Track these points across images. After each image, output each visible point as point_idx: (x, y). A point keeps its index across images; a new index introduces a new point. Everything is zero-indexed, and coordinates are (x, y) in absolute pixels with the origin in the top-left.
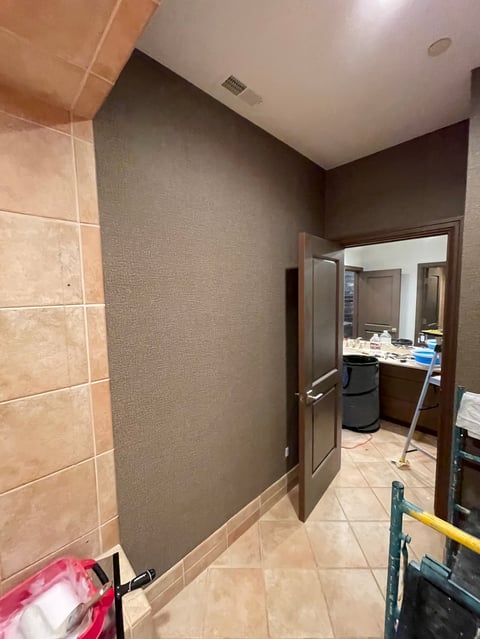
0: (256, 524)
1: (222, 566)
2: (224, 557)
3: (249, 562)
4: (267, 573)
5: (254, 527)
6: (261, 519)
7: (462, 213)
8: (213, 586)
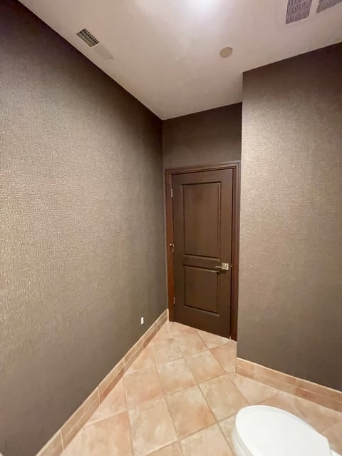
0: (122, 379)
1: (95, 421)
2: (97, 413)
3: (116, 409)
4: (131, 412)
5: (120, 382)
6: (125, 375)
7: (240, 159)
8: (88, 440)
